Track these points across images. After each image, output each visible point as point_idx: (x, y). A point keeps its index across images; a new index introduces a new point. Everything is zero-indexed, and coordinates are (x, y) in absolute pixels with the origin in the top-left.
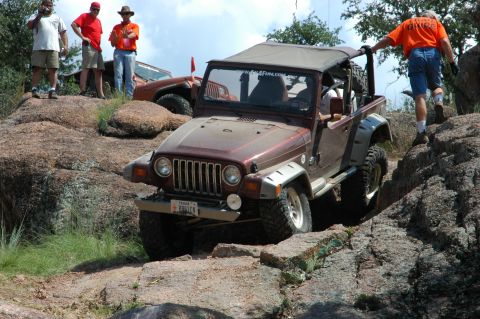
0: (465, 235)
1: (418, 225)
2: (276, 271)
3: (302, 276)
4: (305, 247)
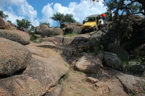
0: (106, 31)
1: (103, 31)
4: (93, 33)
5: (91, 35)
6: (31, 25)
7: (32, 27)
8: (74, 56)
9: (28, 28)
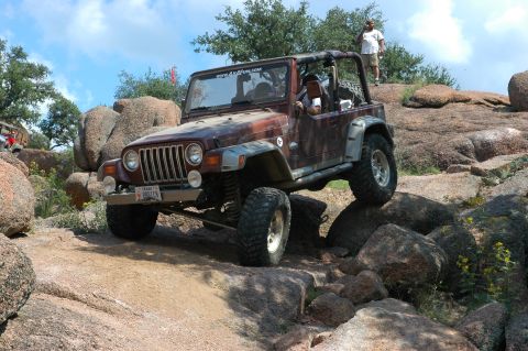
2: (479, 178)
3: (497, 181)
4: (503, 163)
5: (484, 181)
6: (47, 91)
7: (53, 109)
9: (25, 115)
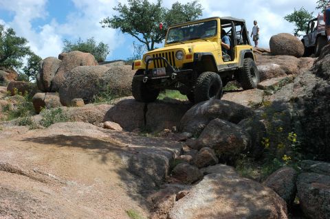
5: (266, 92)
8: (173, 180)
